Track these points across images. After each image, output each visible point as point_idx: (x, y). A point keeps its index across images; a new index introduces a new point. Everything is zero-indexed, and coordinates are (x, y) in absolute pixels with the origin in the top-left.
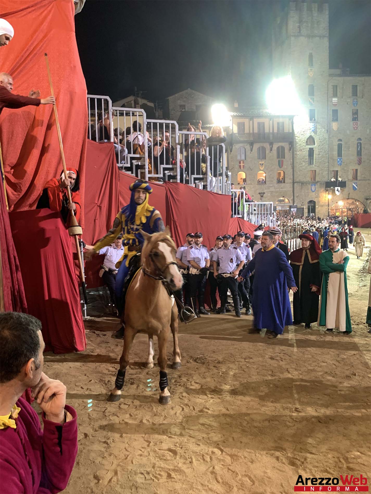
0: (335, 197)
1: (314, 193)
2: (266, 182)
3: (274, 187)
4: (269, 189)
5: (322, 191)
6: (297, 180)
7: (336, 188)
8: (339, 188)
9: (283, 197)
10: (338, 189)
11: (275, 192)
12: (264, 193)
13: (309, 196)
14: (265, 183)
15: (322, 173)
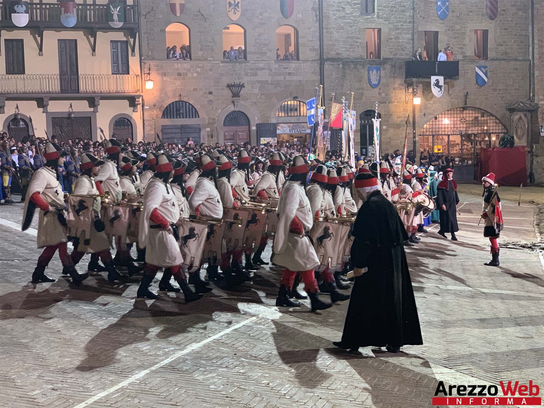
0: (431, 102)
1: (377, 90)
2: (249, 56)
3: (270, 70)
4: (256, 75)
5: (396, 86)
6: (332, 54)
7: (433, 79)
8: (441, 79)
9: (295, 98)
10: (437, 81)
11: (271, 84)
12: (242, 86)
13: (364, 98)
14: (245, 58)
15: (397, 38)
